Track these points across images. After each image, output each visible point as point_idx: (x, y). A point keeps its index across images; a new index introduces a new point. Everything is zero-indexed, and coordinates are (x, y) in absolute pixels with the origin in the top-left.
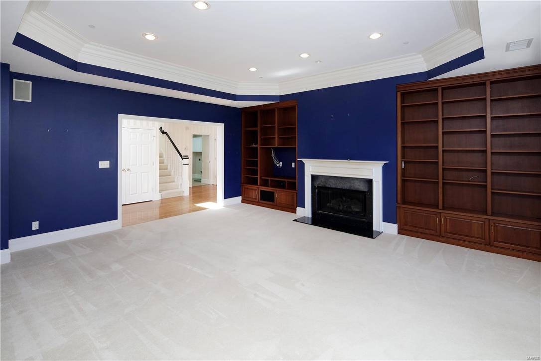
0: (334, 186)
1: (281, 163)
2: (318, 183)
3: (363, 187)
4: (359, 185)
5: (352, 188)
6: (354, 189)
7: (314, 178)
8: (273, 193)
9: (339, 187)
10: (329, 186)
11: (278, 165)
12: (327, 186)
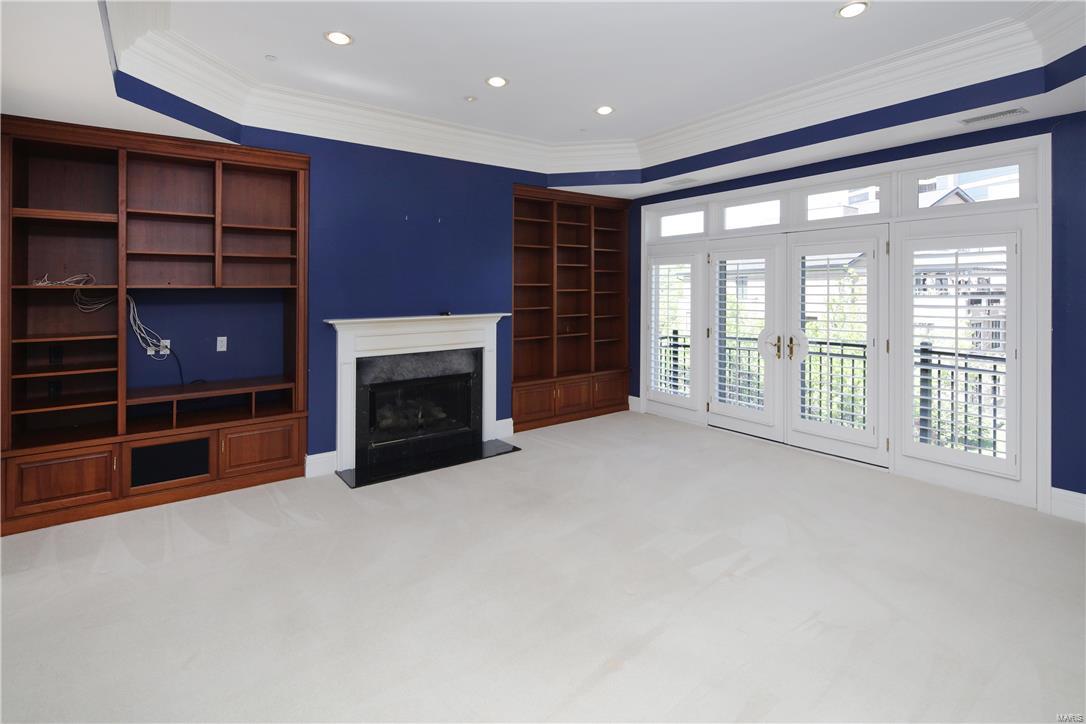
0: (410, 376)
1: (167, 343)
2: (373, 375)
3: (464, 366)
4: (460, 364)
5: (448, 372)
6: (451, 373)
7: (362, 365)
8: (202, 445)
9: (421, 376)
10: (400, 378)
11: (151, 352)
12: (397, 378)
